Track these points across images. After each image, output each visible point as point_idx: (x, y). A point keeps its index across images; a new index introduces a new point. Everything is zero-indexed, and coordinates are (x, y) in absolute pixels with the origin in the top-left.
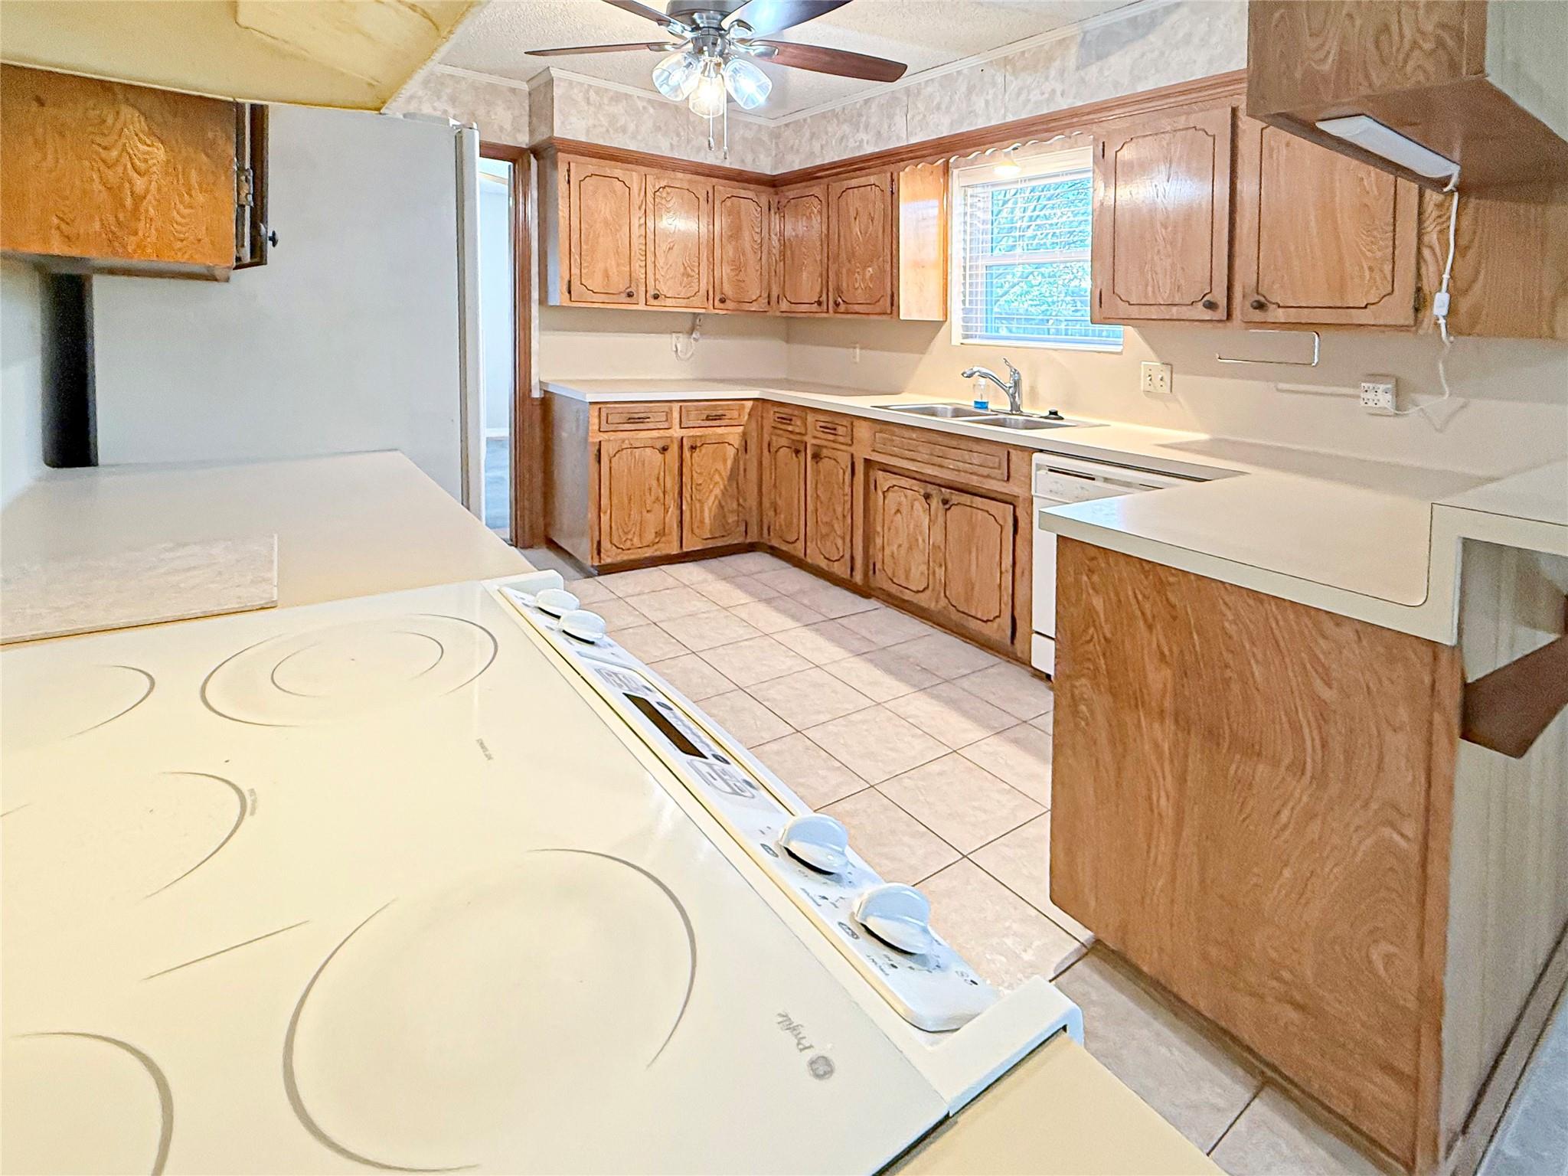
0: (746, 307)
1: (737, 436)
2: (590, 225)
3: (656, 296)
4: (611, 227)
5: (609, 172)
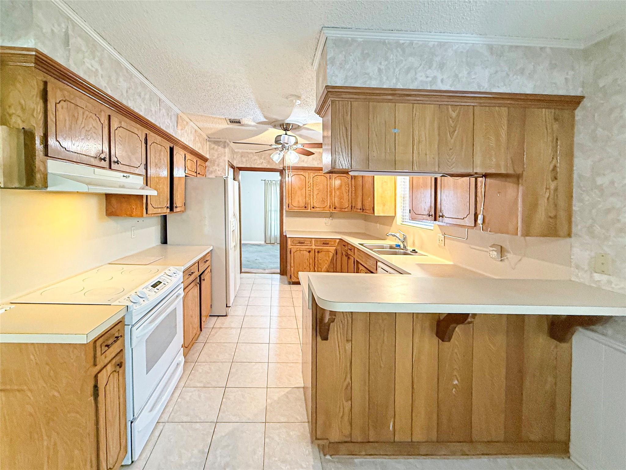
0: (343, 210)
1: (333, 250)
2: (294, 189)
3: (313, 208)
4: (300, 189)
5: (299, 173)
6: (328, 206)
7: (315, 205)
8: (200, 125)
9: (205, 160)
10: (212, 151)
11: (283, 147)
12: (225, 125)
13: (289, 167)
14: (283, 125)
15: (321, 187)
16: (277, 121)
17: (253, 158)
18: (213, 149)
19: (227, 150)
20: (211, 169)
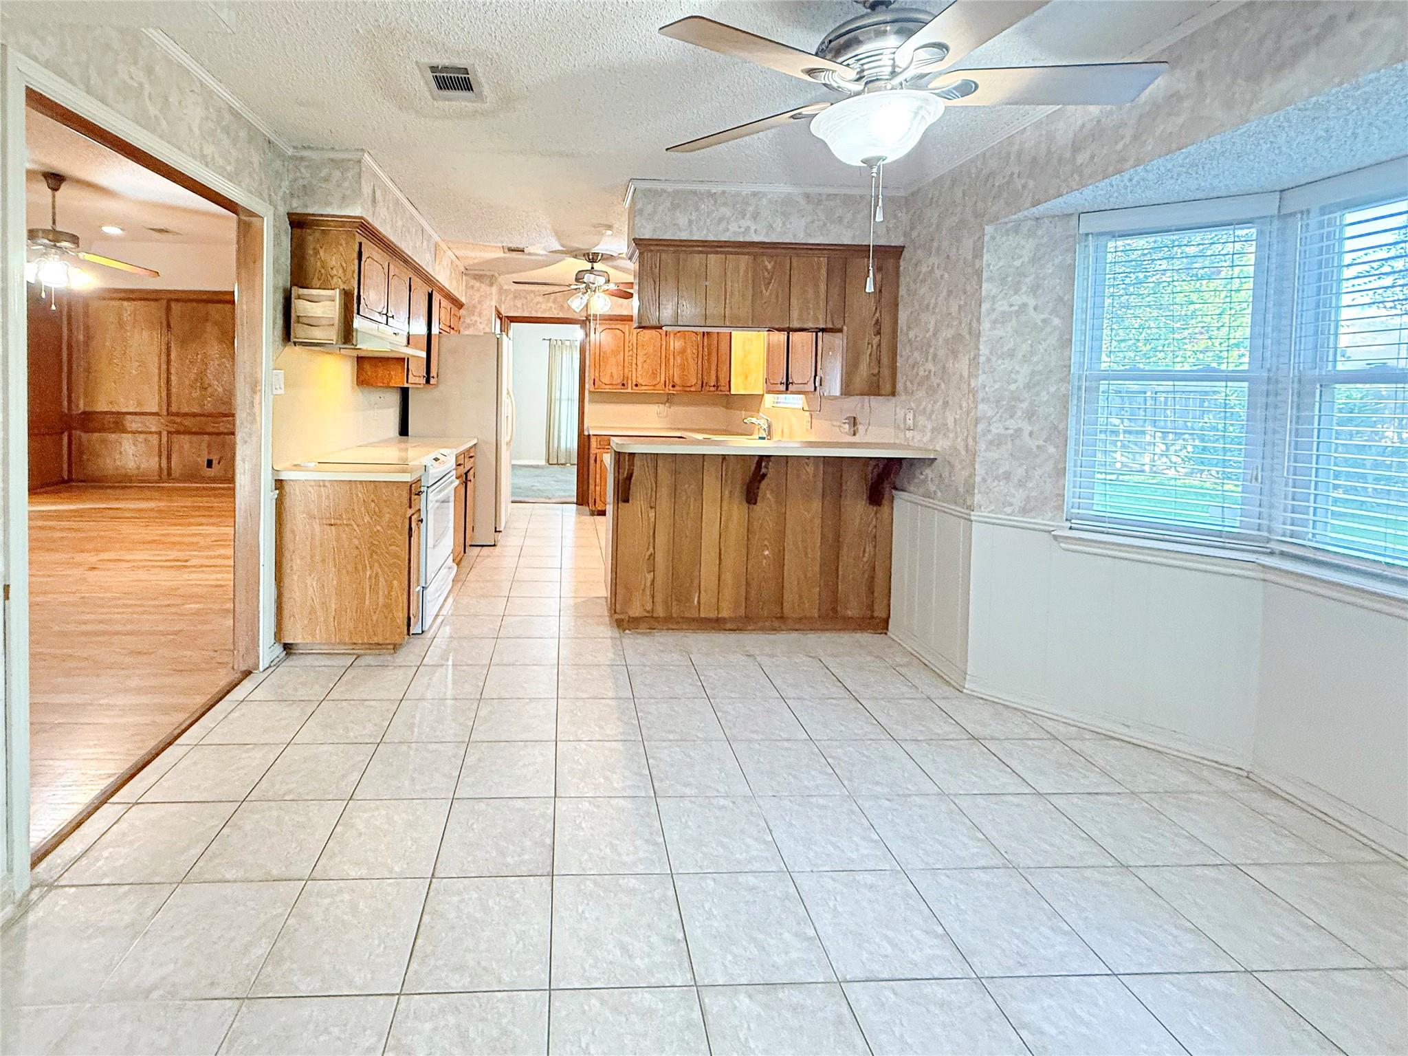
0: (687, 389)
2: (605, 353)
3: (636, 385)
4: (615, 353)
5: (614, 327)
6: (662, 382)
7: (640, 381)
8: (460, 253)
9: (460, 305)
10: (470, 292)
11: (588, 287)
12: (500, 254)
13: (595, 316)
14: (588, 254)
15: (651, 349)
16: (579, 249)
17: (535, 301)
18: (472, 287)
19: (494, 289)
20: (468, 321)
